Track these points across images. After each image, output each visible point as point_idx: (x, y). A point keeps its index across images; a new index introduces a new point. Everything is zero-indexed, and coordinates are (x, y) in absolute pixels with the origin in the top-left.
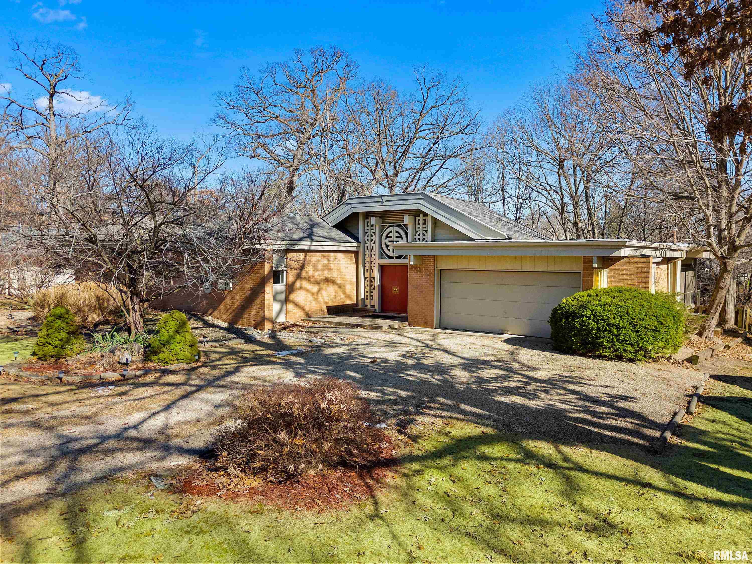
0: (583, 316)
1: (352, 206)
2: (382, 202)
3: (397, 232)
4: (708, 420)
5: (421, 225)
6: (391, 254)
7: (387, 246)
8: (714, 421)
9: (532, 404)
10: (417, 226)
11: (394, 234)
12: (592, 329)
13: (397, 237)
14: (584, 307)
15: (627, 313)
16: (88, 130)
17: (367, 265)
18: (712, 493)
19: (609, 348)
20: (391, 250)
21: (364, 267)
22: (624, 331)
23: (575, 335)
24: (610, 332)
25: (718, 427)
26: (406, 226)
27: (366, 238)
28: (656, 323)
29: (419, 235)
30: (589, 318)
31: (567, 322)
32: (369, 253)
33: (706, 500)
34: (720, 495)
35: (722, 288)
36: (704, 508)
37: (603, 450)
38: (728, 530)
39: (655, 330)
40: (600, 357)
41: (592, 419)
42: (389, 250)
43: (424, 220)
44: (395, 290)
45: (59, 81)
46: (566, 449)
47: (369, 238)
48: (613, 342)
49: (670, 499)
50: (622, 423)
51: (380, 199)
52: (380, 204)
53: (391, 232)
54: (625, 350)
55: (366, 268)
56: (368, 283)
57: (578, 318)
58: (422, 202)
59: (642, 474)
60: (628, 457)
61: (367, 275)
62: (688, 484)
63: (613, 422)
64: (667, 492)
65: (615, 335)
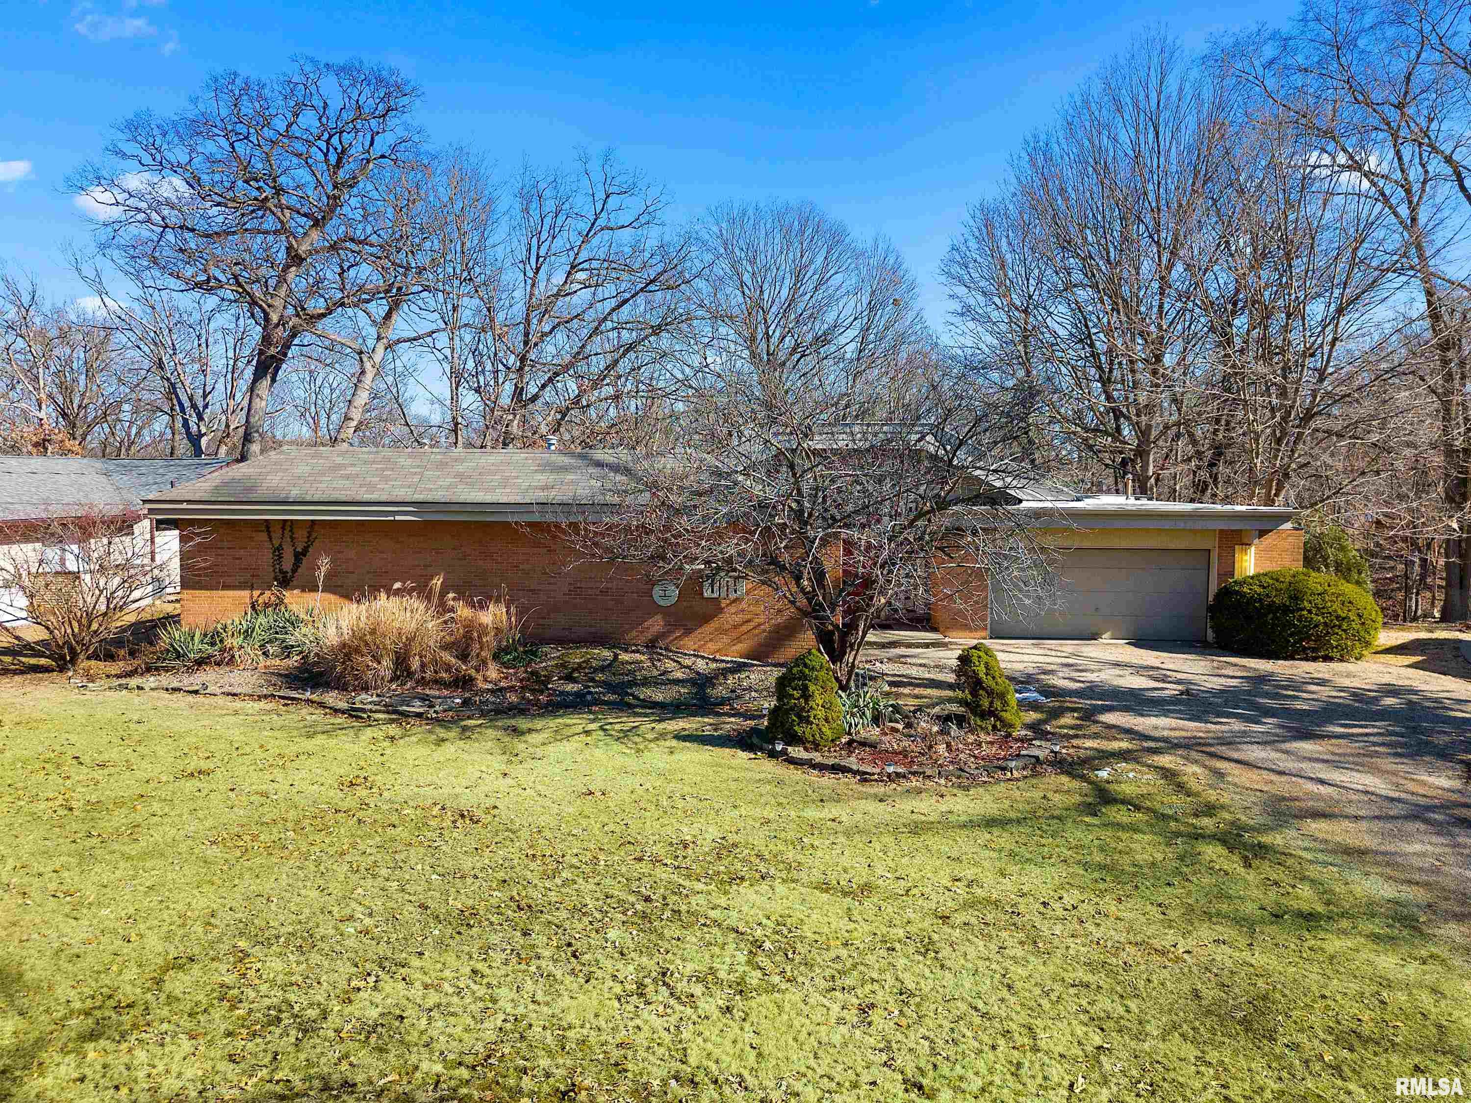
31: (1275, 618)
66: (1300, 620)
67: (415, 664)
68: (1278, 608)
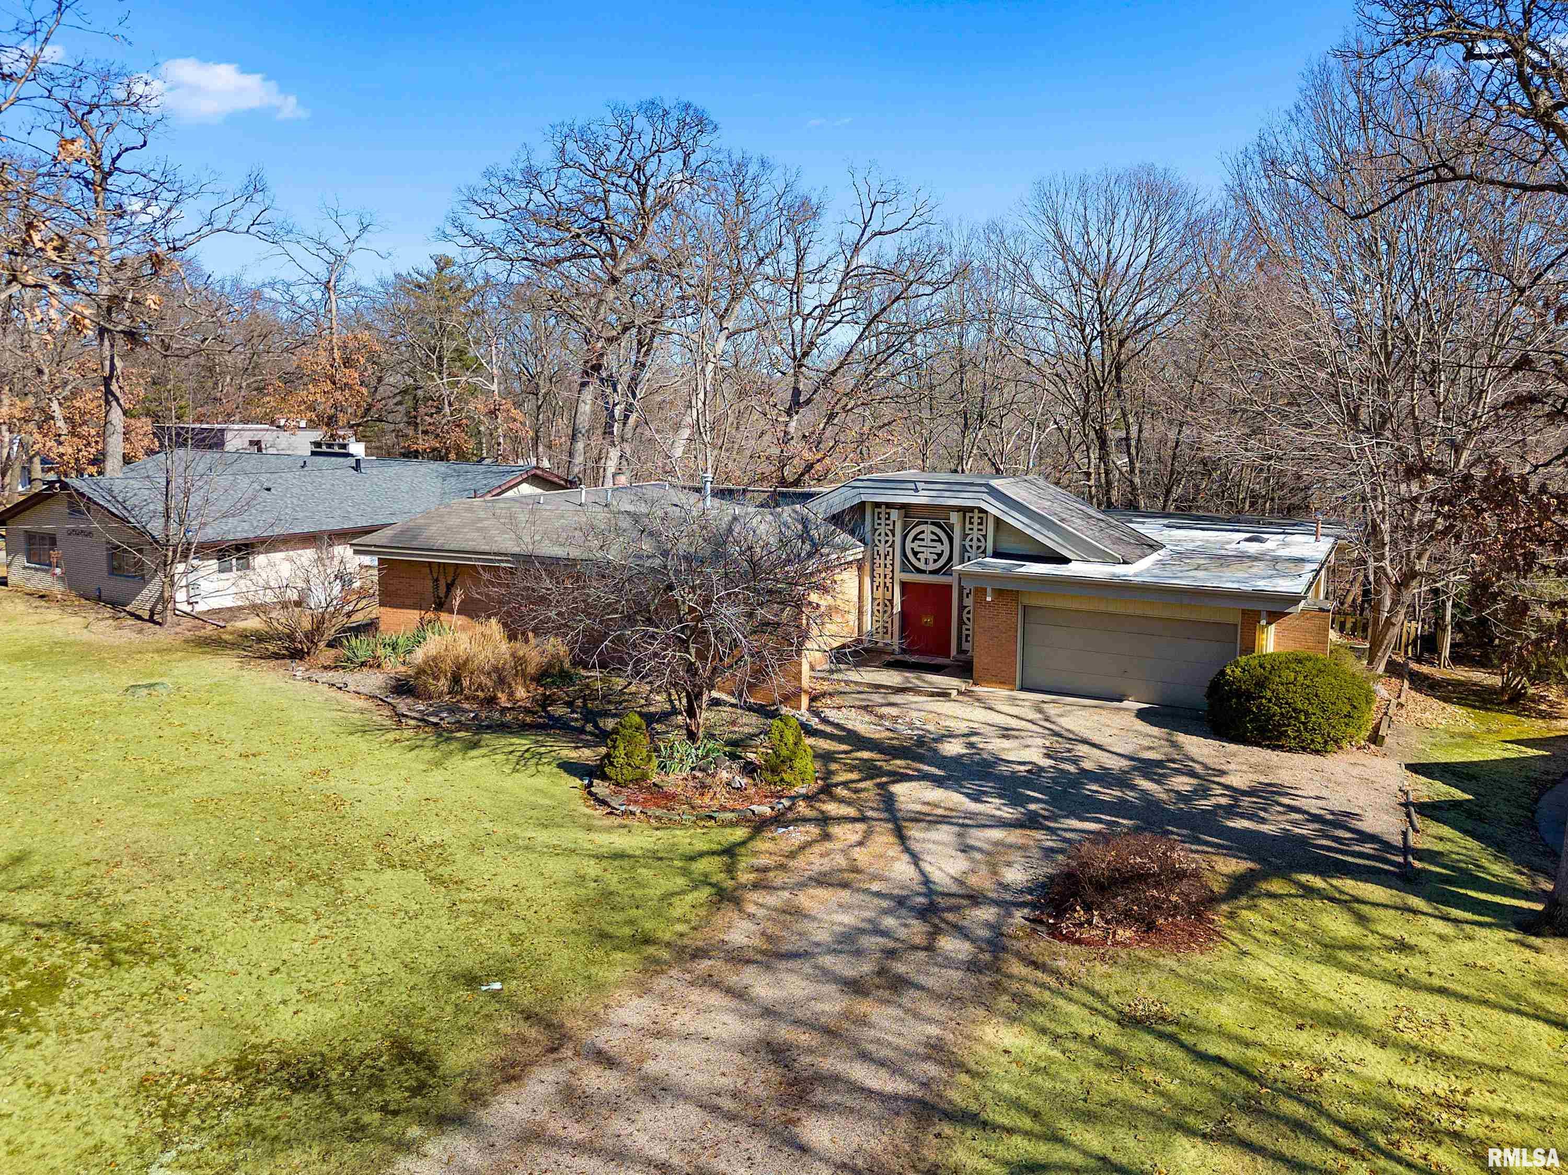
0: (1262, 697)
1: (862, 490)
2: (916, 490)
3: (933, 533)
4: (1435, 837)
5: (975, 527)
6: (921, 565)
7: (915, 554)
8: (1441, 839)
9: (1264, 828)
10: (968, 526)
11: (927, 536)
12: (1274, 715)
13: (932, 540)
14: (1261, 684)
15: (1316, 695)
16: (178, 244)
17: (877, 580)
18: (1468, 916)
19: (1294, 739)
20: (923, 560)
21: (872, 582)
22: (1313, 718)
23: (1251, 721)
24: (1297, 719)
25: (1448, 846)
26: (951, 527)
27: (877, 538)
28: (1349, 708)
29: (971, 540)
30: (1270, 701)
31: (1239, 703)
32: (882, 562)
33: (1467, 922)
34: (1476, 918)
35: (1394, 625)
36: (1467, 927)
37: (1366, 881)
38: (1491, 944)
39: (1348, 716)
40: (1281, 748)
41: (1333, 844)
42: (919, 560)
43: (981, 518)
44: (928, 620)
45: (127, 150)
46: (1334, 882)
47: (883, 538)
48: (1299, 730)
49: (1440, 923)
50: (1368, 848)
51: (912, 486)
52: (912, 493)
53: (923, 532)
54: (1312, 741)
55: (875, 584)
56: (880, 608)
57: (1254, 699)
58: (985, 496)
59: (1410, 903)
60: (1390, 887)
61: (879, 594)
62: (1449, 909)
63: (1357, 848)
64: (1436, 917)
65: (1303, 723)
66: (1258, 708)
67: (466, 683)
68: (1243, 693)
